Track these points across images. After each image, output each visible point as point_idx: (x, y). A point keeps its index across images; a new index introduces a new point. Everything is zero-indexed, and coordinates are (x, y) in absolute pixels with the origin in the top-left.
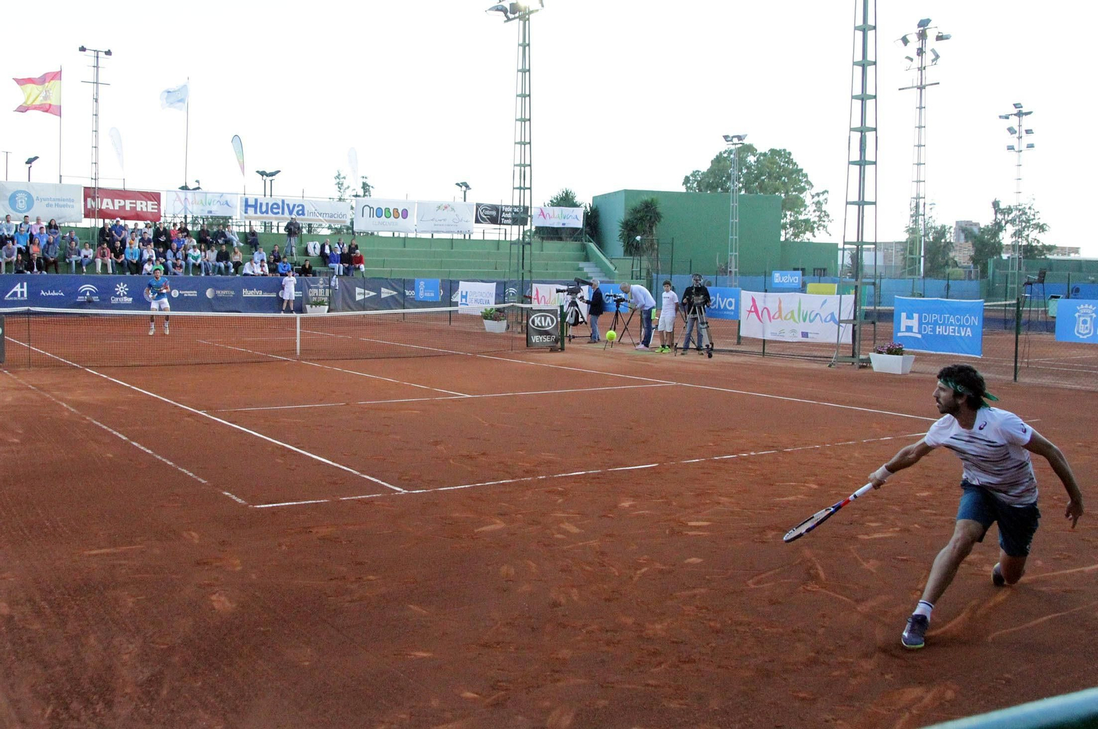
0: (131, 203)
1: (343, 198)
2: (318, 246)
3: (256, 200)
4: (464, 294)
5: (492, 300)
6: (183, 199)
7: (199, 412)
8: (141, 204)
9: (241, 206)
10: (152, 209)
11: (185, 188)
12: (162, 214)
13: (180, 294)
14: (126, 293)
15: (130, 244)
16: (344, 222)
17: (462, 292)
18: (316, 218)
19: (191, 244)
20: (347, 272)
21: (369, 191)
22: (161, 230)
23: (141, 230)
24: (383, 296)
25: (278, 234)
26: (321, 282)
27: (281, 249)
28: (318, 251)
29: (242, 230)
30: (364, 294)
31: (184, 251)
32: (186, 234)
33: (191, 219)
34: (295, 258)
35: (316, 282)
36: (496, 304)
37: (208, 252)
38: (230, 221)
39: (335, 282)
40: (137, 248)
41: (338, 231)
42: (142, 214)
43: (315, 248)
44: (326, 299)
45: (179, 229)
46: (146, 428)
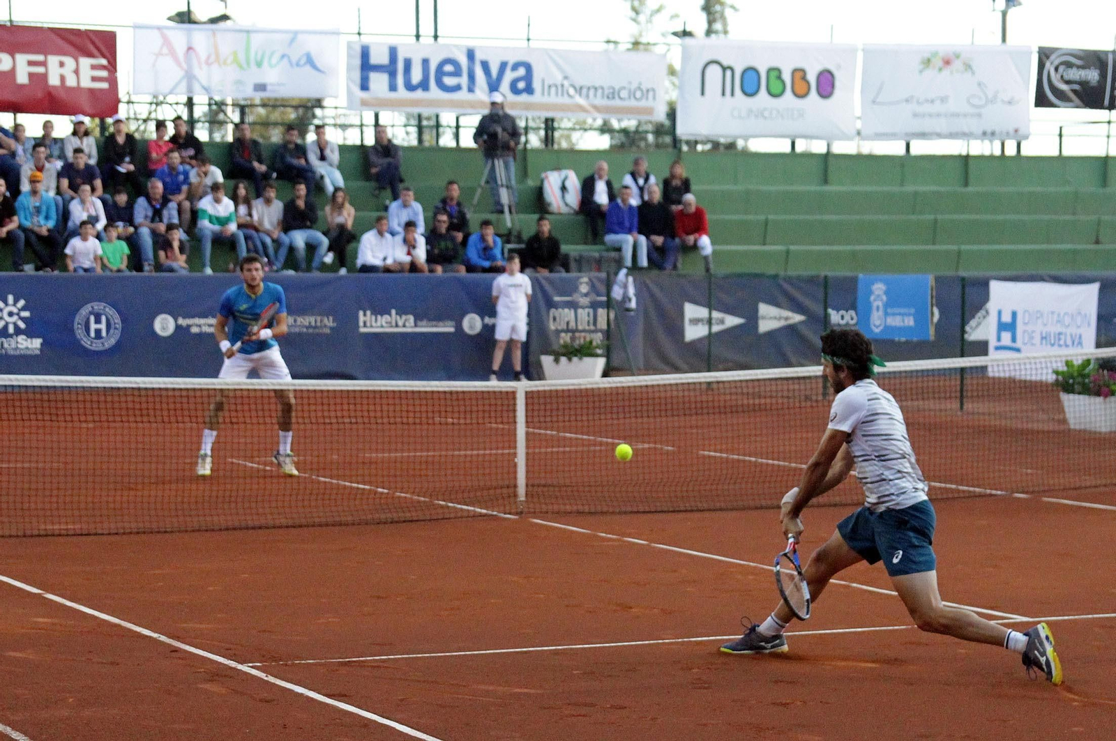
0: (31, 63)
1: (644, 40)
2: (574, 183)
3: (393, 52)
4: (1007, 318)
5: (1090, 334)
6: (180, 49)
7: (240, 667)
8: (62, 64)
9: (349, 69)
10: (94, 79)
11: (185, 18)
12: (122, 95)
13: (178, 327)
14: (22, 325)
15: (33, 181)
16: (650, 111)
17: (1000, 313)
18: (565, 100)
19: (208, 181)
20: (658, 257)
21: (723, 18)
22: (121, 140)
23: (62, 140)
24: (765, 326)
25: (458, 149)
26: (584, 289)
27: (468, 192)
28: (573, 198)
29: (353, 138)
30: (710, 322)
31: (187, 204)
32: (191, 152)
33: (206, 108)
34: (508, 220)
35: (571, 288)
36: (1098, 345)
37: (258, 205)
38: (318, 112)
39: (626, 287)
40: (52, 194)
41: (628, 140)
42: (63, 95)
43: (564, 188)
44: (598, 338)
45: (174, 139)
46: (87, 713)
